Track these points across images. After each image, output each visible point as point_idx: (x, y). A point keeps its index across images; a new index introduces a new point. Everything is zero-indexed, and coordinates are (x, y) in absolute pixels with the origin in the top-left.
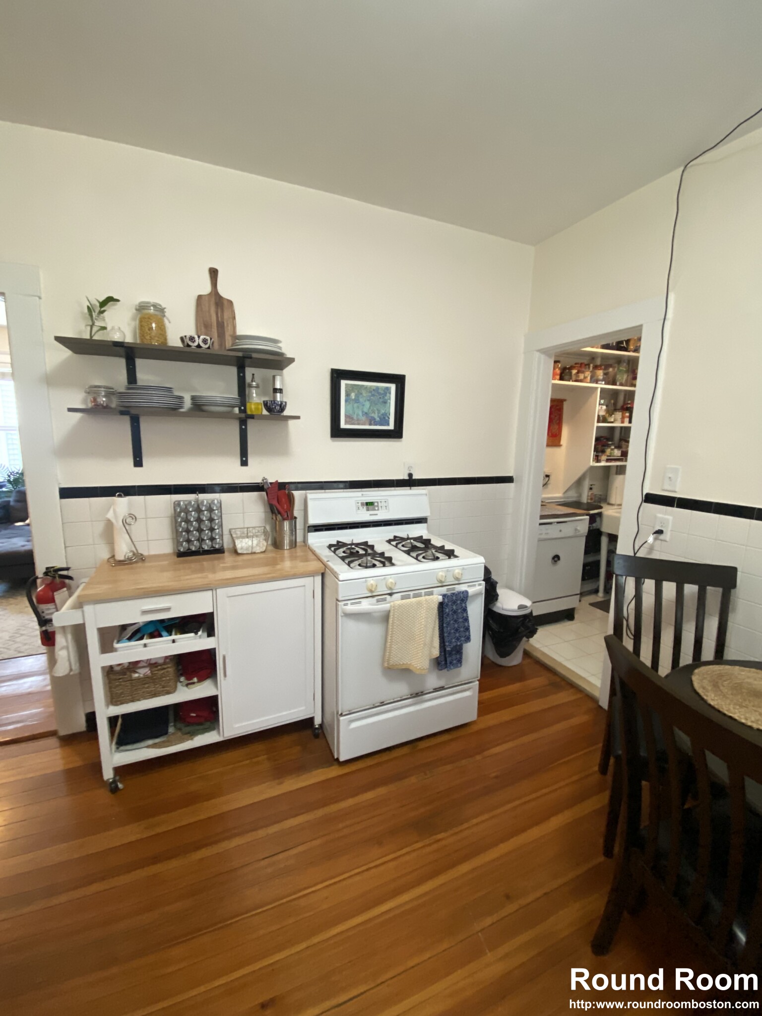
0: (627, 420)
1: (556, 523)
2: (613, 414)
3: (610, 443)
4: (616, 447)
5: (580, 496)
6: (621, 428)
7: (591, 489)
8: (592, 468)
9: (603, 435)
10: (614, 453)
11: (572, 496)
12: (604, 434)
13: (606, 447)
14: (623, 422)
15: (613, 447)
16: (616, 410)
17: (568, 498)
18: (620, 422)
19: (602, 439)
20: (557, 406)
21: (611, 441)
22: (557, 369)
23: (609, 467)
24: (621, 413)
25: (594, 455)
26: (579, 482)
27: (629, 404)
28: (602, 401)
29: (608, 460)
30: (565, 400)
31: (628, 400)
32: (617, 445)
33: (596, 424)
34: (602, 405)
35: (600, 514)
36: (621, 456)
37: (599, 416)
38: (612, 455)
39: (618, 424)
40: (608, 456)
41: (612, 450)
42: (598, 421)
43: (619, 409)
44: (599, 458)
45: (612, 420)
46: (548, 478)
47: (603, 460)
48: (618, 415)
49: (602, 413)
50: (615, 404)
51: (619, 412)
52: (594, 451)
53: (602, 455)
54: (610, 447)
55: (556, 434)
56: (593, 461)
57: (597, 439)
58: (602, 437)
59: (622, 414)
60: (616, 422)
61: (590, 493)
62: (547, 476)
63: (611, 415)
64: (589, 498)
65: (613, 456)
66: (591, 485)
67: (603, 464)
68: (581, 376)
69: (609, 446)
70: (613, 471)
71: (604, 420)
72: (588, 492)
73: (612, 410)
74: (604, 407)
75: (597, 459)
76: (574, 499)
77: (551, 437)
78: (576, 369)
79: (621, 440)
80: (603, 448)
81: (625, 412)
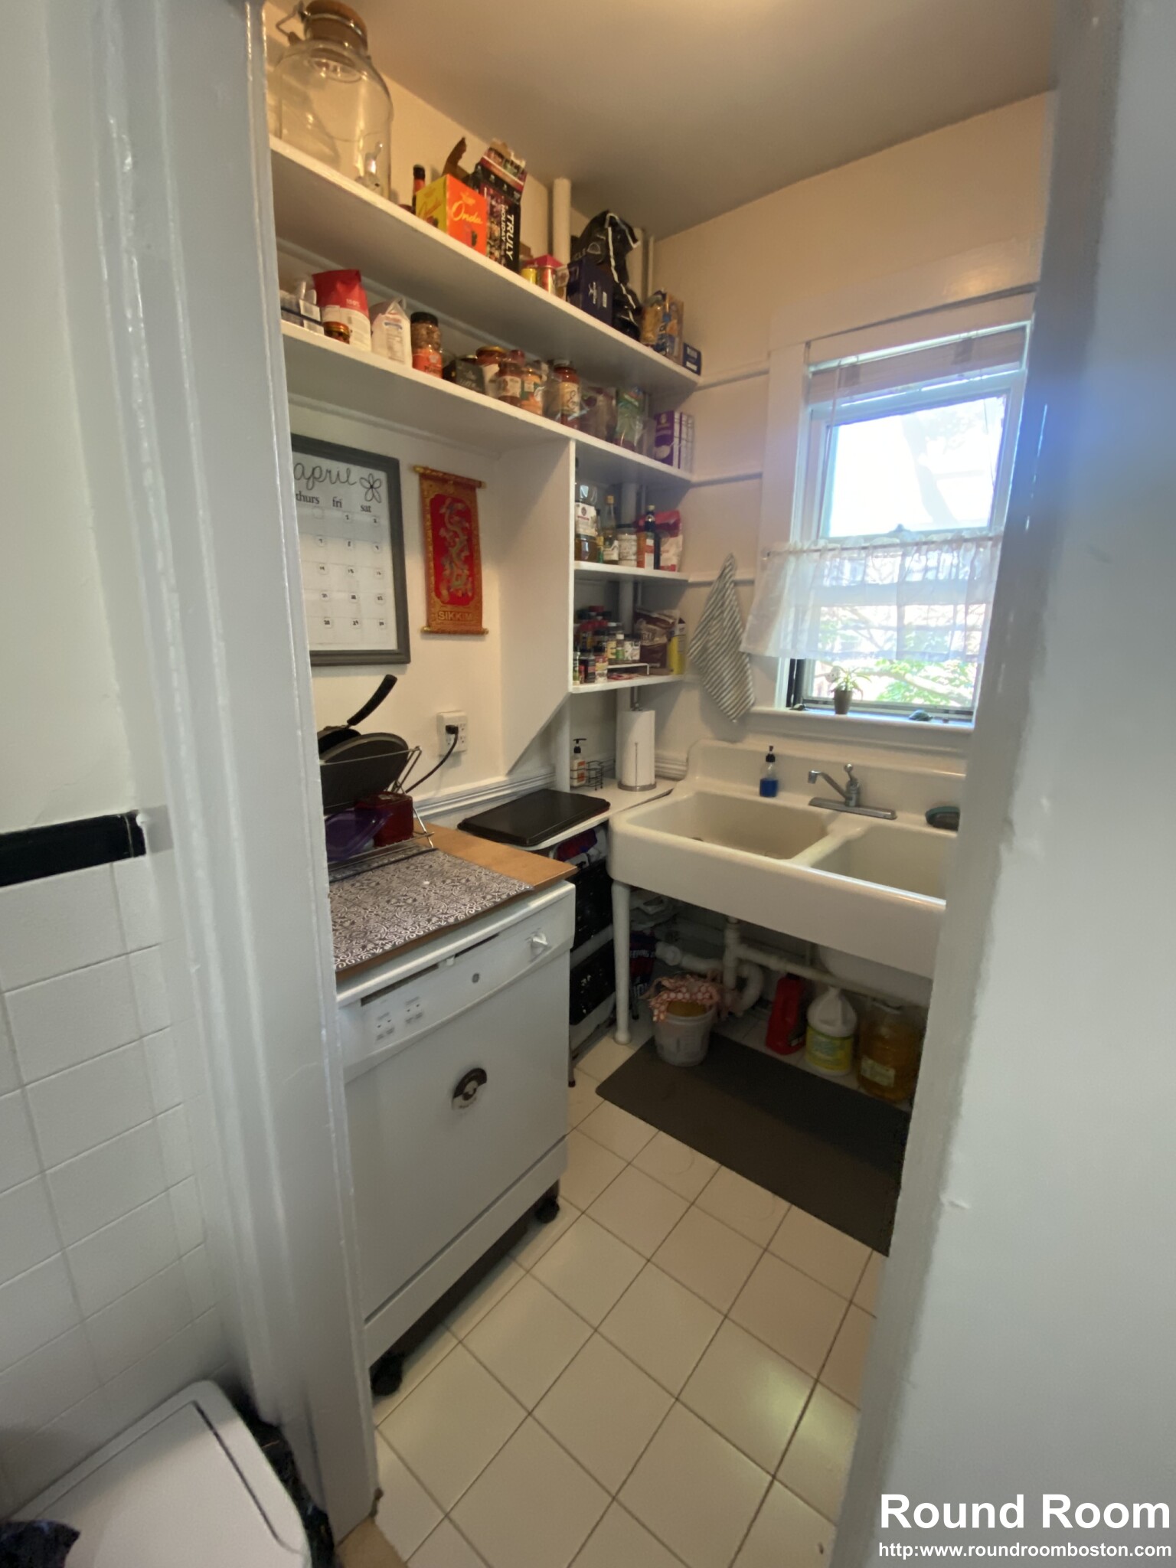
0: (649, 558)
1: (451, 961)
2: (615, 538)
3: (613, 624)
4: (628, 637)
5: (553, 772)
6: (638, 582)
7: (577, 750)
8: (574, 699)
9: (593, 604)
10: (624, 652)
11: (533, 777)
12: (597, 599)
13: (606, 638)
14: (640, 564)
15: (621, 637)
16: (620, 527)
17: (521, 782)
18: (634, 563)
19: (593, 614)
20: (456, 500)
21: (616, 620)
22: (430, 348)
23: (614, 693)
24: (634, 537)
25: (575, 660)
26: (547, 736)
27: (652, 513)
28: (584, 490)
29: (612, 674)
30: (480, 484)
31: (648, 503)
32: (628, 632)
33: (573, 565)
34: (586, 501)
35: (605, 825)
36: (641, 661)
37: (577, 536)
38: (621, 657)
39: (628, 569)
40: (611, 662)
41: (620, 643)
42: (579, 556)
43: (629, 526)
44: (590, 670)
45: (615, 557)
46: (453, 736)
47: (601, 675)
48: (628, 542)
49: (588, 530)
50: (618, 511)
51: (630, 533)
52: (575, 649)
53: (595, 661)
54: (614, 635)
55: (465, 595)
56: (575, 678)
57: (580, 615)
58: (592, 609)
59: (638, 541)
60: (624, 562)
61: (576, 762)
62: (452, 730)
63: (609, 541)
64: (575, 775)
65: (627, 662)
66: (577, 741)
67: (601, 685)
68: (514, 386)
69: (610, 633)
70: (625, 701)
71: (595, 556)
72: (572, 759)
73: (612, 524)
74: (591, 512)
75: (585, 673)
76: (538, 784)
77: (450, 603)
78: (495, 362)
79: (637, 616)
80: (598, 638)
81: (643, 534)
